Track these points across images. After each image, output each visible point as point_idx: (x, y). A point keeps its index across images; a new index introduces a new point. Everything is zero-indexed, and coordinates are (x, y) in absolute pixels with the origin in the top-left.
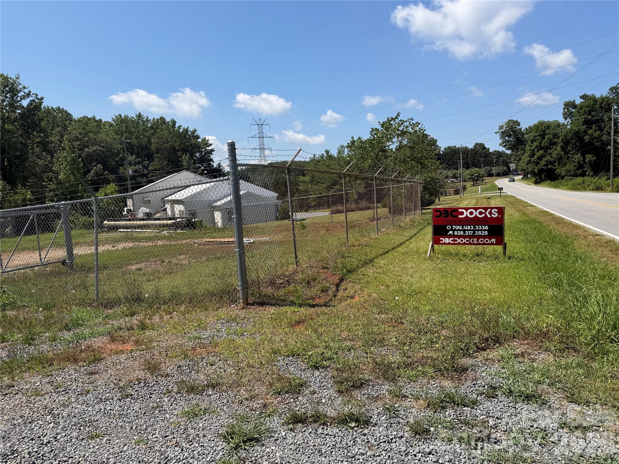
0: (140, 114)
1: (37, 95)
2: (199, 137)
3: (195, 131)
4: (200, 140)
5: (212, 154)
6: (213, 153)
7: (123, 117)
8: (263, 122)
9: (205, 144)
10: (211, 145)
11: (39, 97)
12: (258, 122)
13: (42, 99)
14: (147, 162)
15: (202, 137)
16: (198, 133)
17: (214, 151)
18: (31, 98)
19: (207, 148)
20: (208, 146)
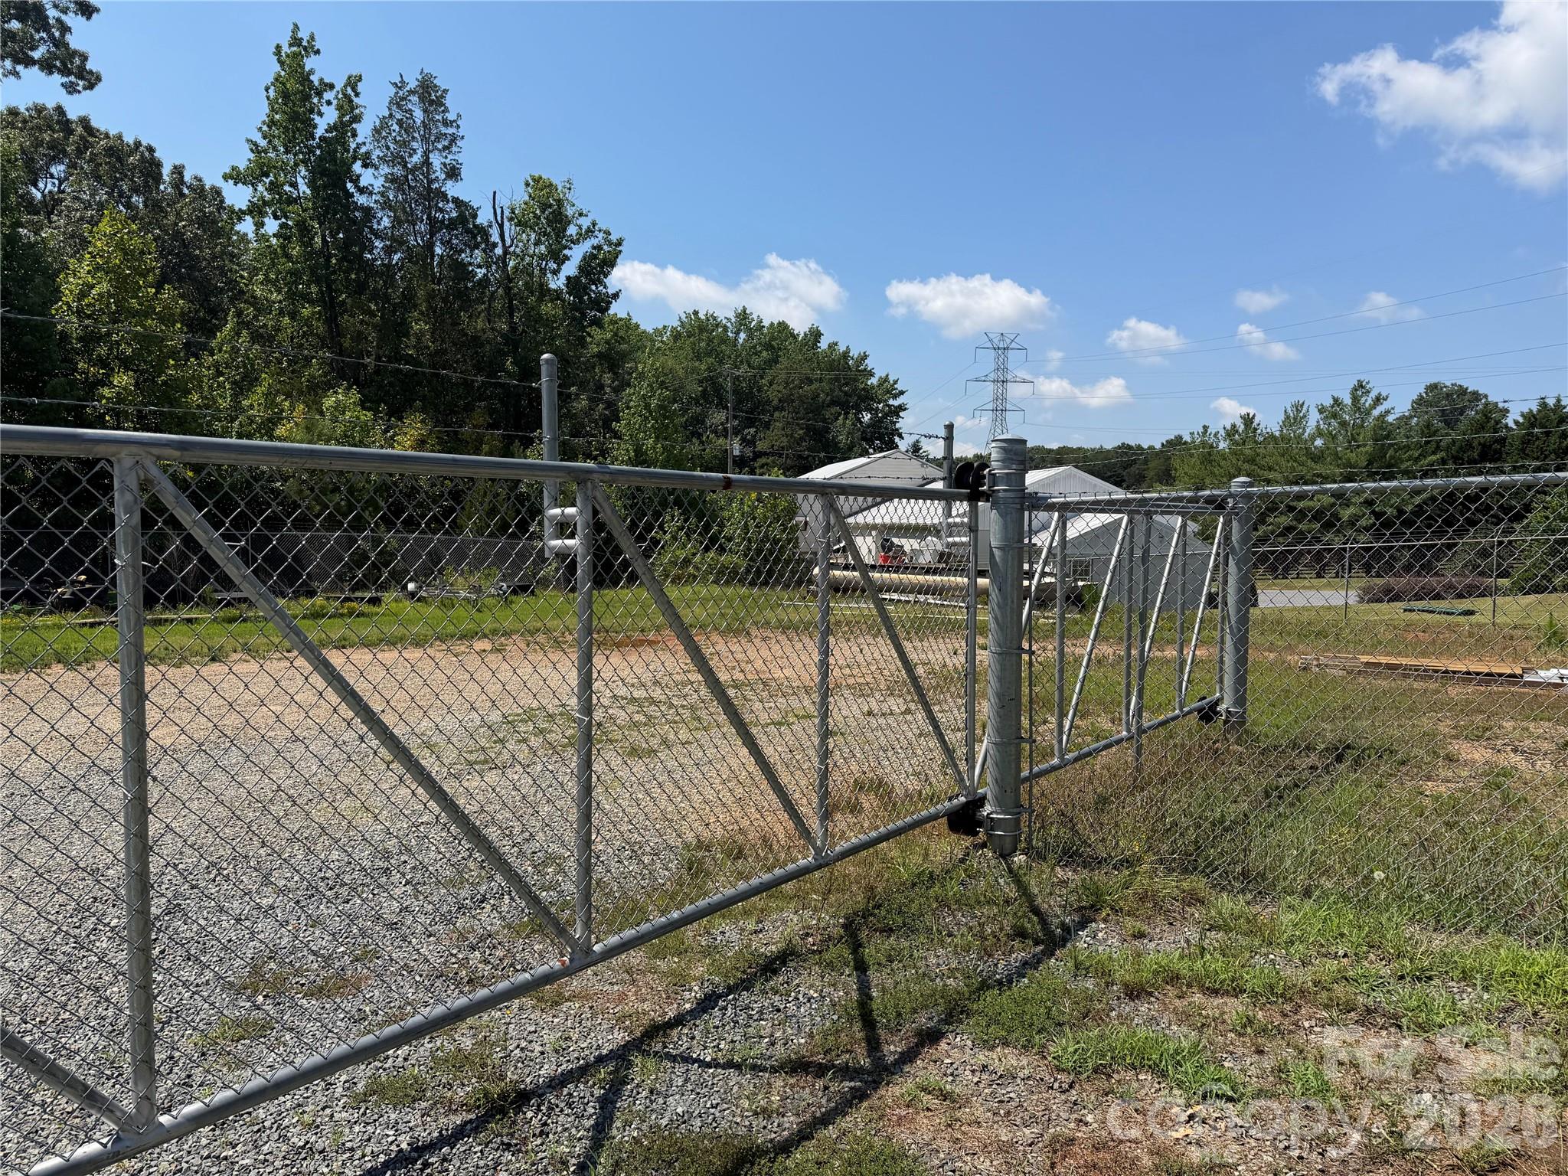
0: (745, 309)
1: (608, 233)
2: (871, 374)
3: (864, 357)
4: (874, 381)
5: (898, 416)
6: (901, 414)
7: (703, 317)
8: (1008, 341)
9: (888, 392)
10: (902, 393)
11: (614, 238)
12: (996, 341)
13: (619, 243)
14: (752, 430)
15: (879, 373)
16: (870, 363)
17: (905, 409)
18: (595, 242)
19: (891, 402)
20: (895, 397)
